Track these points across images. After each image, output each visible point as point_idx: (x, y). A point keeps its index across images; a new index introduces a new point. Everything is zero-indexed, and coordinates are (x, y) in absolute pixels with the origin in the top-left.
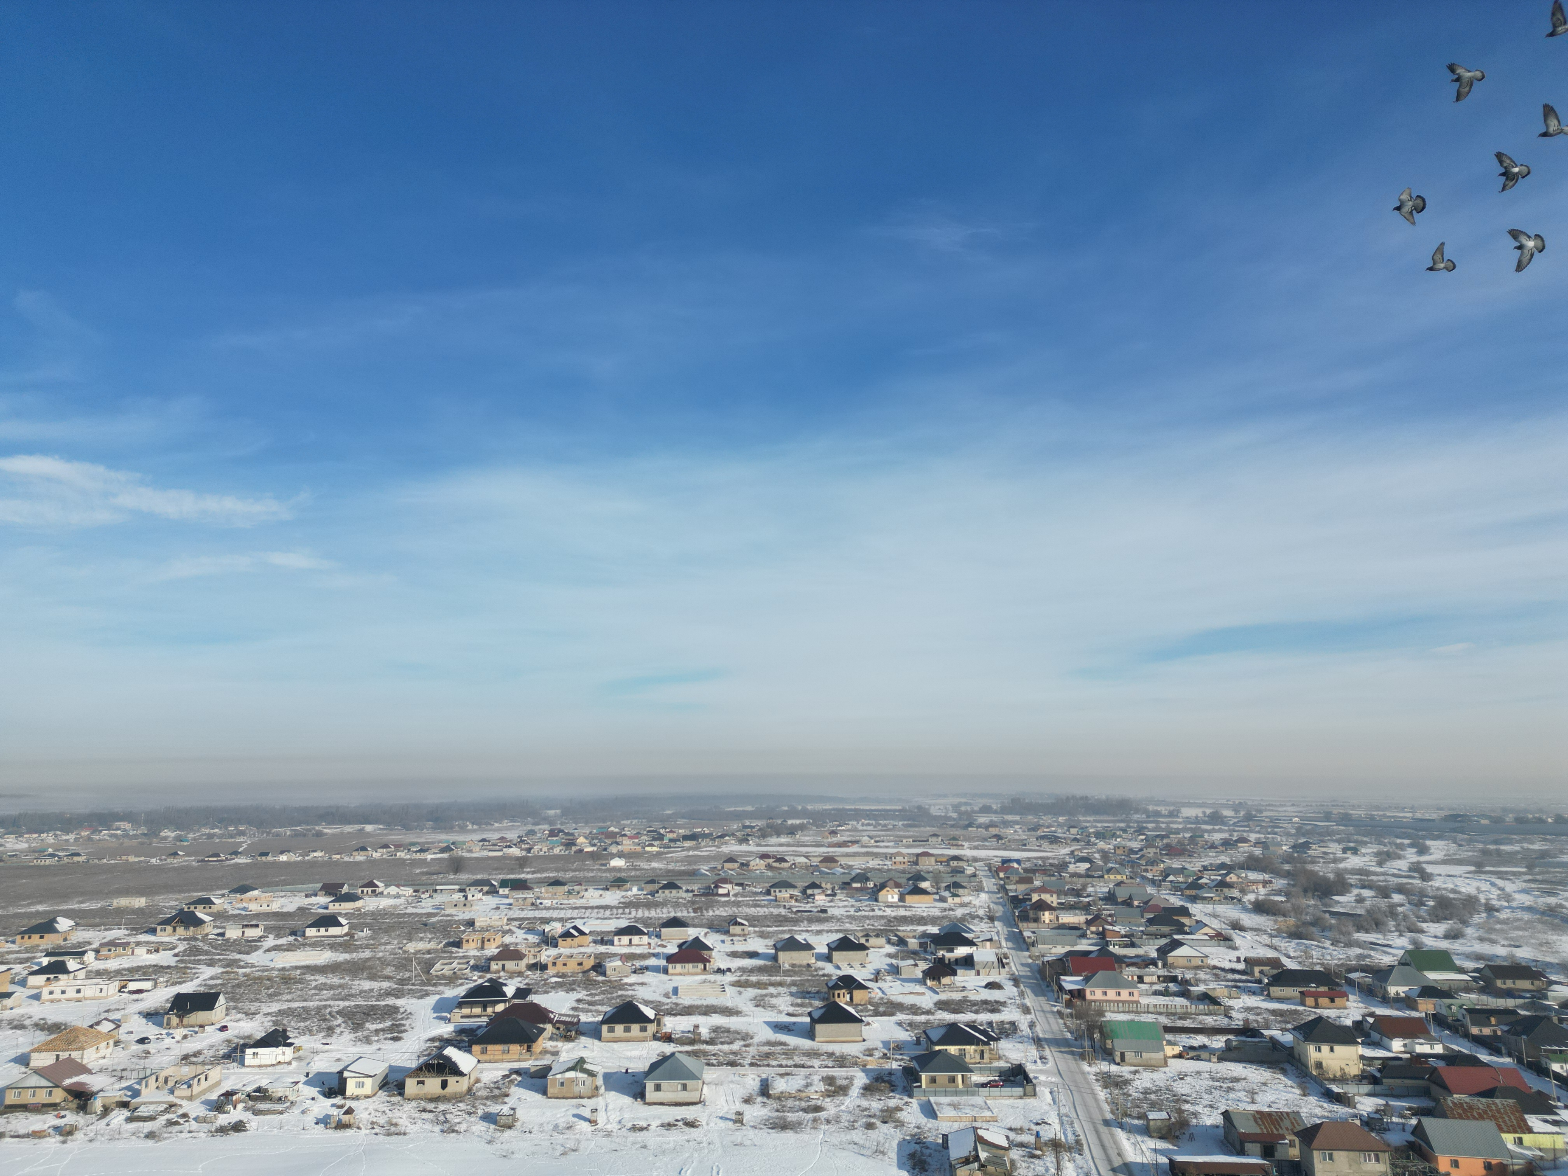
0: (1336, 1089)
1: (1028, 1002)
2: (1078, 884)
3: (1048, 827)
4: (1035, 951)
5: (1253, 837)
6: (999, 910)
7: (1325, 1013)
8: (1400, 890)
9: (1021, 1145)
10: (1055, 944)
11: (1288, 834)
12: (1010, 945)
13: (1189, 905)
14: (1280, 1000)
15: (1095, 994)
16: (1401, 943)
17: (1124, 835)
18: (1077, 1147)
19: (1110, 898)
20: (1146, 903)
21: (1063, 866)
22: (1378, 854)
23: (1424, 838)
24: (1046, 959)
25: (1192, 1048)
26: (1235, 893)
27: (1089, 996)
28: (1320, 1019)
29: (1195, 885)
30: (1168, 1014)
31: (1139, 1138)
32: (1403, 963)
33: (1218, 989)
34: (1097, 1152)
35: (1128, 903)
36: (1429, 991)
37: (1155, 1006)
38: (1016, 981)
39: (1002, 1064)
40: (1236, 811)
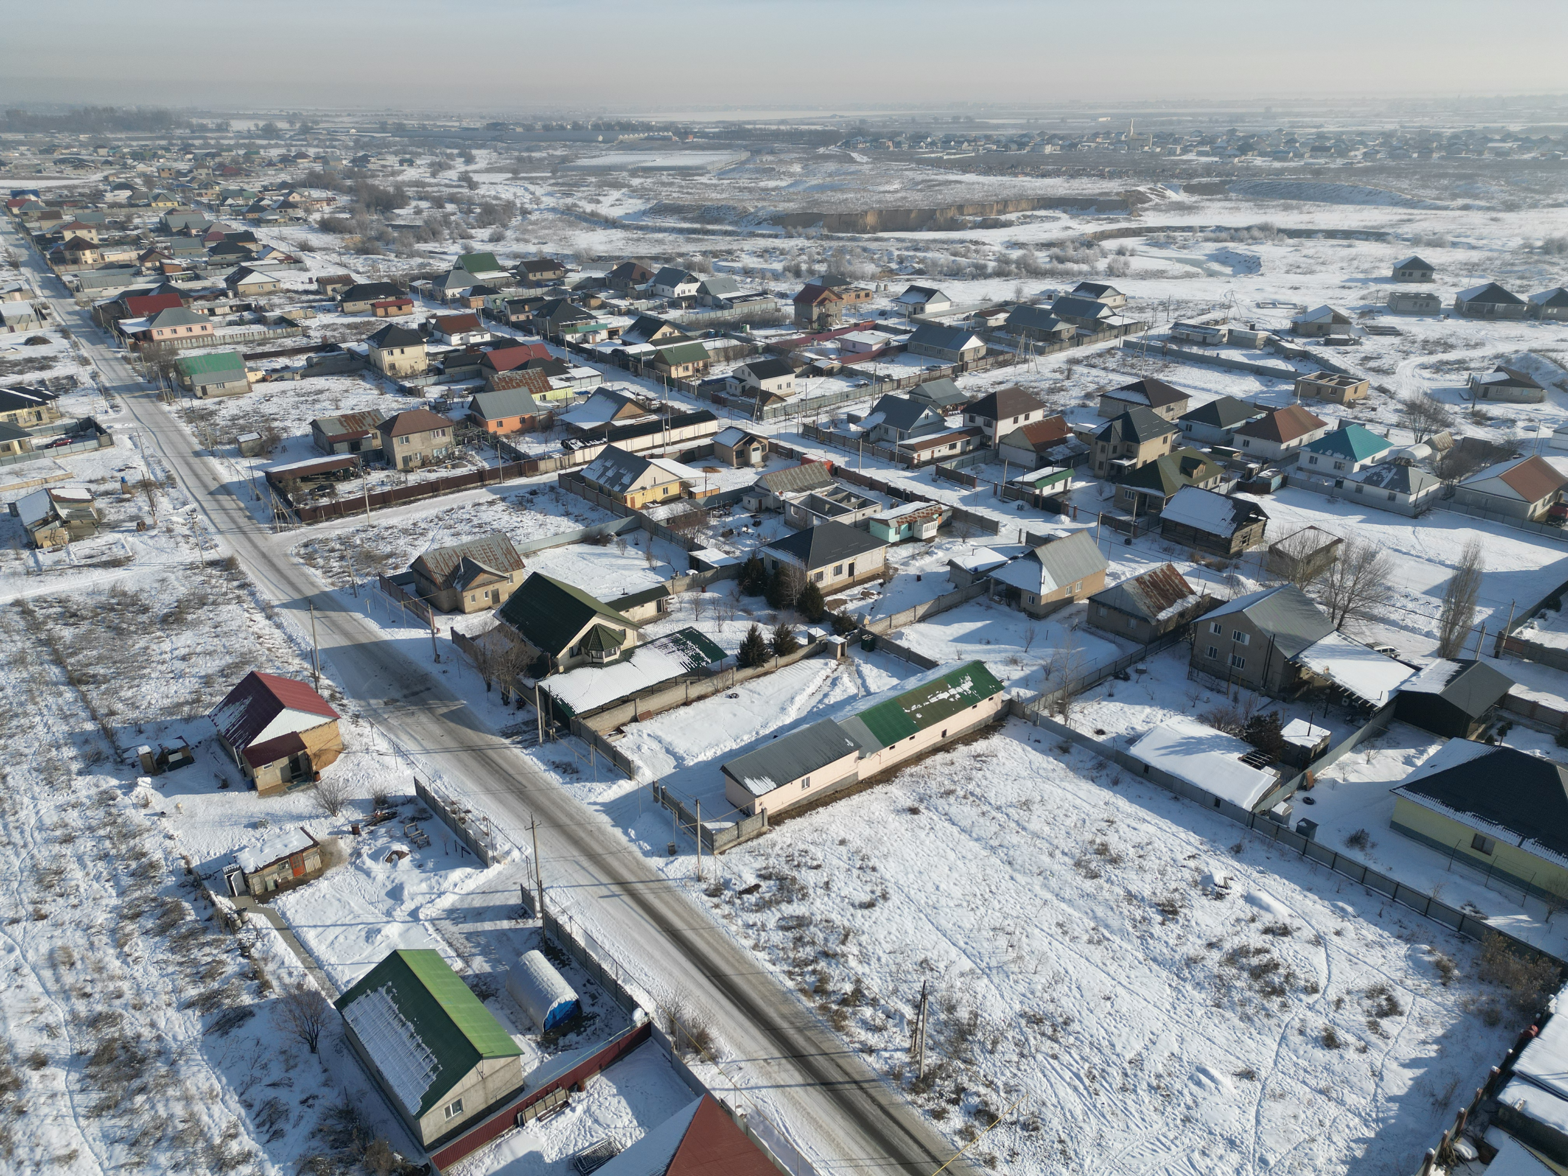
0: (408, 384)
1: (84, 353)
2: (121, 215)
3: (67, 148)
4: (82, 296)
5: (312, 152)
6: (23, 255)
7: (395, 320)
8: (452, 199)
9: (107, 493)
10: (106, 286)
11: (347, 148)
12: (47, 292)
13: (253, 230)
14: (354, 314)
15: (163, 333)
16: (455, 249)
17: (168, 155)
18: (170, 481)
19: (163, 229)
20: (206, 231)
21: (97, 196)
22: (431, 165)
23: (470, 147)
24: (97, 304)
25: (275, 371)
26: (300, 213)
27: (156, 336)
28: (390, 326)
29: (257, 208)
30: (246, 343)
31: (233, 461)
32: (457, 268)
33: (293, 311)
34: (191, 481)
35: (185, 232)
36: (480, 290)
37: (232, 336)
38: (65, 332)
39: (67, 421)
40: (292, 123)
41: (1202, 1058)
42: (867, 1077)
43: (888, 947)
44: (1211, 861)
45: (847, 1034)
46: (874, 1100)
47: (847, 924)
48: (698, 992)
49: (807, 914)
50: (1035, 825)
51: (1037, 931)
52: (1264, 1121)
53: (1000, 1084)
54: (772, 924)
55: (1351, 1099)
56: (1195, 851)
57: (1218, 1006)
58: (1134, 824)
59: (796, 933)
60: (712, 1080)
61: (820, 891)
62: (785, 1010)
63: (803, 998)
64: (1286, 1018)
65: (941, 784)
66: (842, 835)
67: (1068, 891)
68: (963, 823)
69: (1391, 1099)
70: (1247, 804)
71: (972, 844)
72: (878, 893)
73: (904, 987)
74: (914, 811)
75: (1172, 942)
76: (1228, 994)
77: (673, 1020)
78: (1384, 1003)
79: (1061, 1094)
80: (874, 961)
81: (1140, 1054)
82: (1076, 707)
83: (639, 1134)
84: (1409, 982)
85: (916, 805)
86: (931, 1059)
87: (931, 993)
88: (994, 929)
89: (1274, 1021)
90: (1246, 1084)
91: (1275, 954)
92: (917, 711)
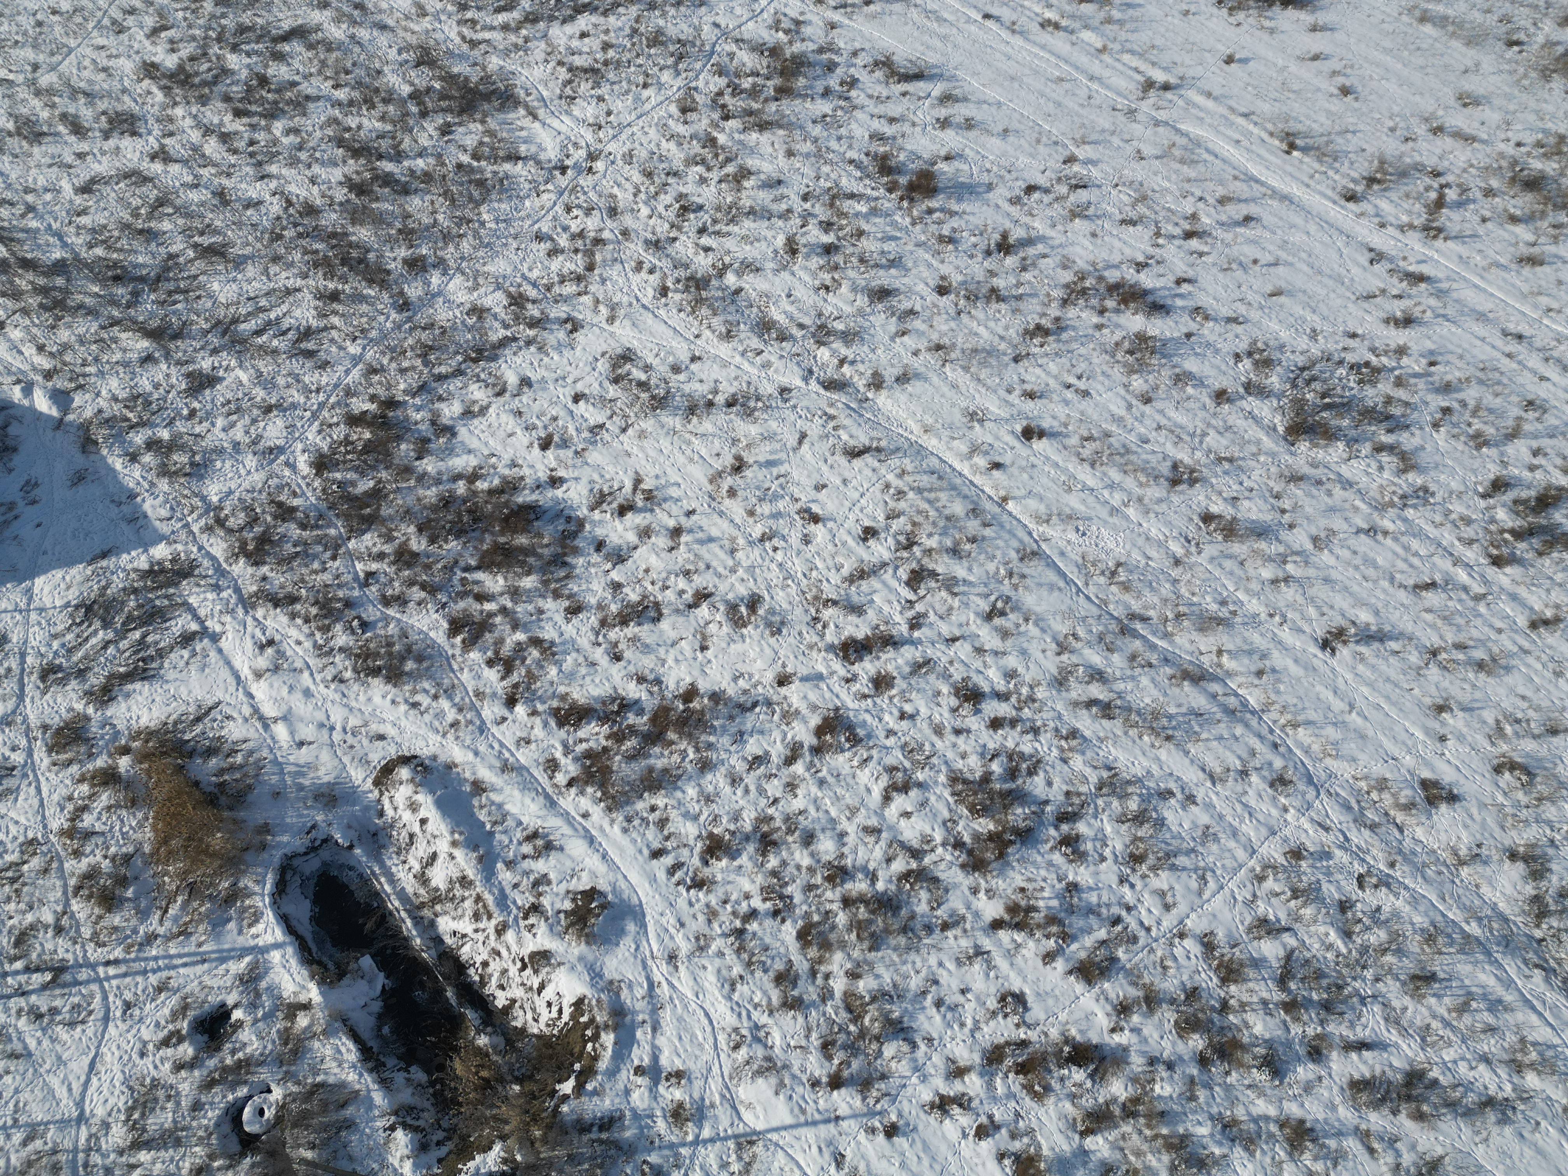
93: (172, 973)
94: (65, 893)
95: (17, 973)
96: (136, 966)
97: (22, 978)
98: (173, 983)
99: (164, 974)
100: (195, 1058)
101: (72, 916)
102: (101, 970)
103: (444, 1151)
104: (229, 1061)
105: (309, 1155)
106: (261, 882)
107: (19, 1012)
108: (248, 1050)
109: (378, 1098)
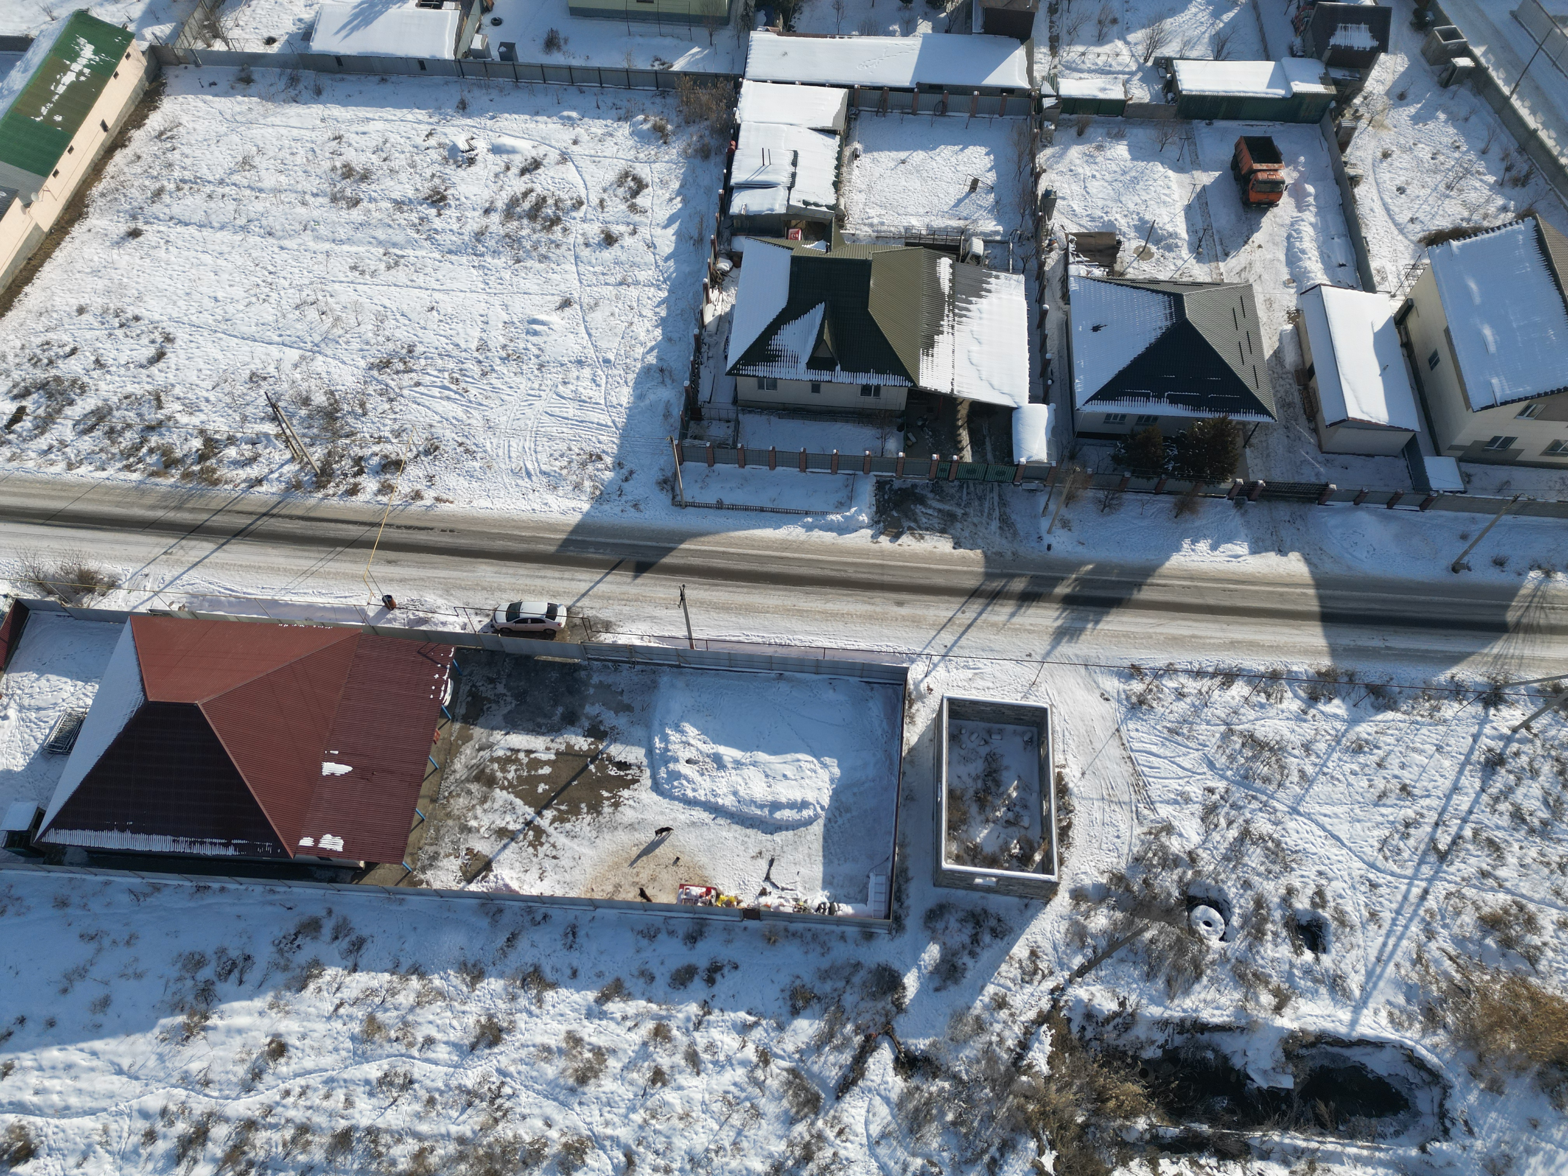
41: (528, 312)
42: (272, 504)
43: (208, 384)
44: (447, 130)
45: (226, 483)
46: (291, 517)
47: (149, 388)
48: (45, 543)
49: (100, 403)
50: (269, 180)
51: (337, 286)
52: (593, 332)
53: (387, 434)
54: (69, 435)
55: (643, 275)
56: (430, 127)
57: (518, 261)
58: (361, 129)
59: (103, 427)
60: (126, 602)
61: (96, 374)
62: (149, 501)
63: (159, 480)
64: (571, 240)
65: (143, 188)
66: (75, 303)
67: (341, 231)
68: (196, 218)
69: (667, 259)
70: (447, 53)
71: (220, 235)
72: (160, 340)
73: (249, 411)
74: (135, 234)
75: (455, 227)
76: (521, 247)
77: (40, 583)
78: (632, 184)
79: (440, 409)
80: (203, 405)
81: (481, 339)
82: (227, 22)
83: (92, 688)
84: (641, 156)
85: (132, 225)
86: (317, 454)
87: (279, 400)
88: (297, 307)
89: (564, 247)
90: (568, 311)
91: (539, 189)
92: (51, 113)
93: (1383, 931)
94: (1523, 896)
95: (1461, 828)
96: (1408, 911)
97: (1453, 830)
98: (1372, 927)
99: (1386, 926)
100: (1290, 906)
101: (1492, 889)
102: (1424, 884)
103: (1075, 1028)
104: (1269, 926)
105: (1148, 935)
106: (1433, 1048)
107: (1422, 816)
108: (1269, 946)
109: (1156, 1011)
